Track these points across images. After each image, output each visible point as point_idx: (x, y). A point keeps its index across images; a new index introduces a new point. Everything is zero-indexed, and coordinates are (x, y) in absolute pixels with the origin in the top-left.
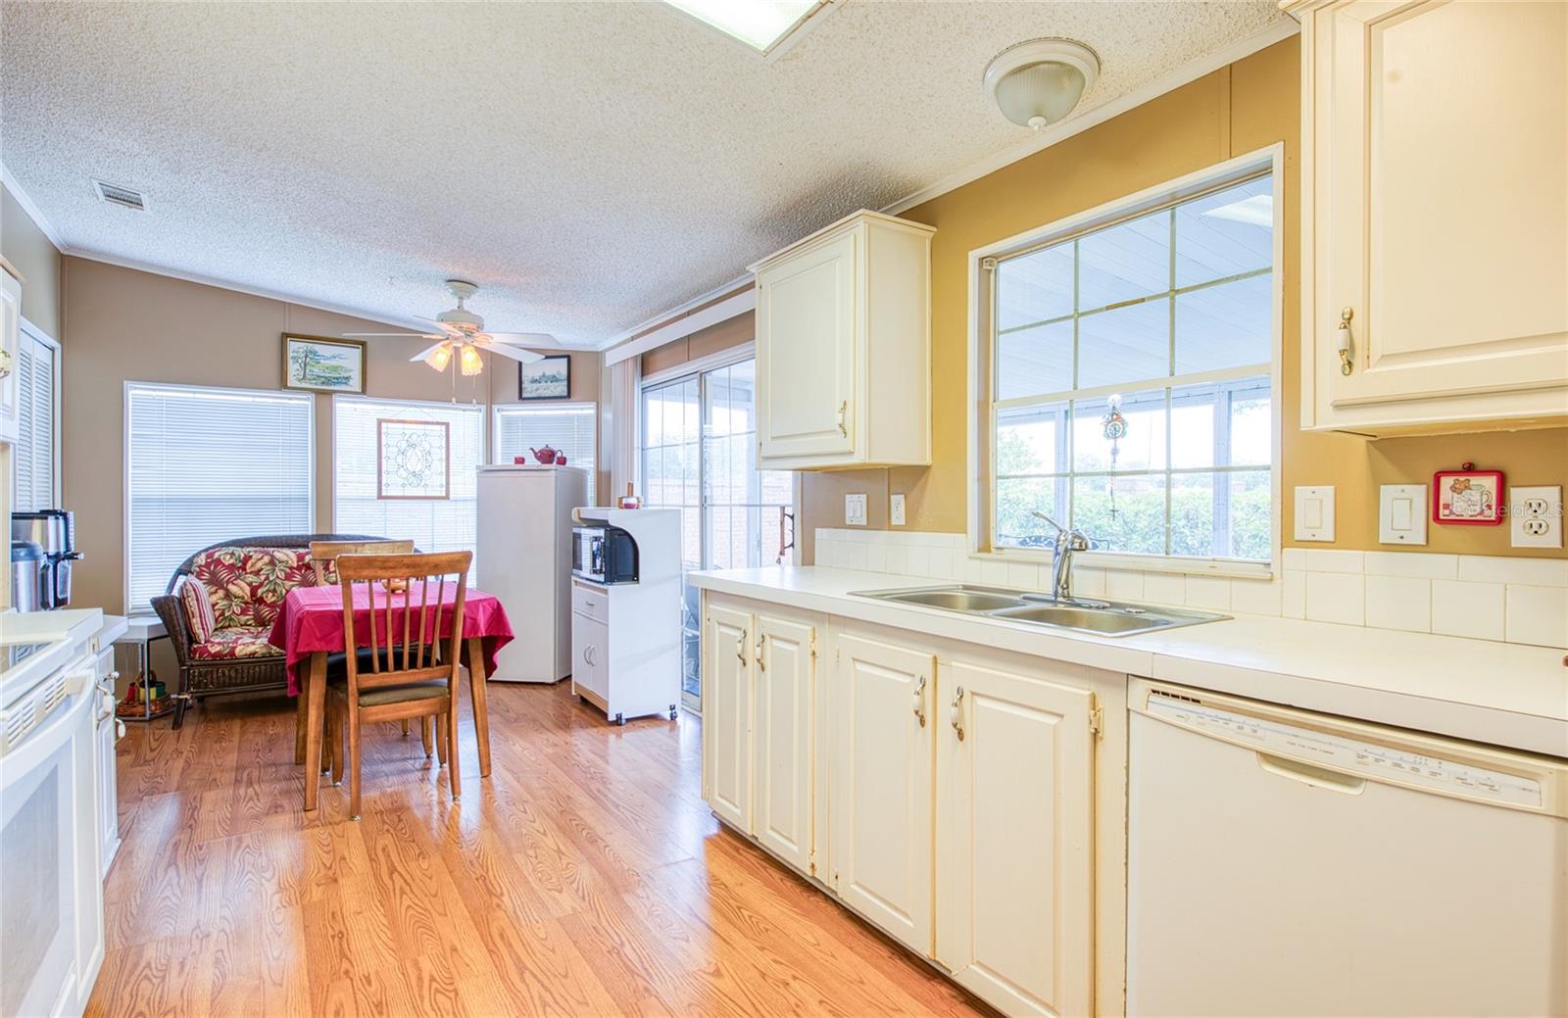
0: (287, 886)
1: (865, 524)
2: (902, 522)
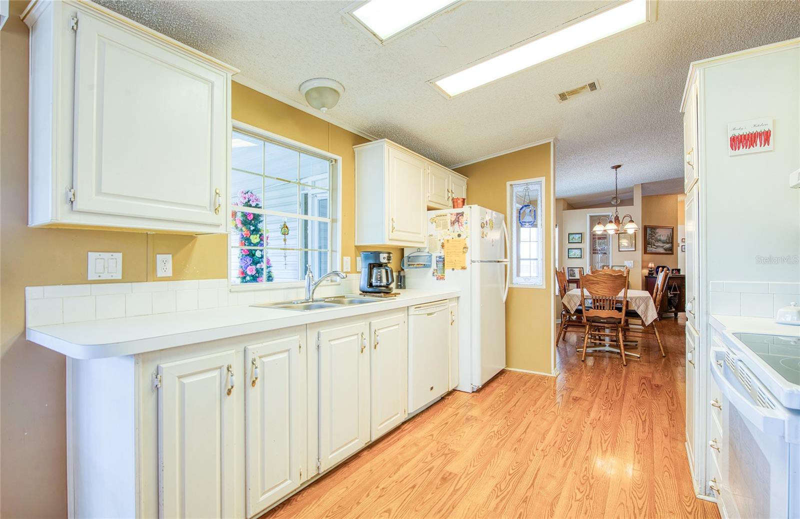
1: (121, 278)
2: (169, 273)
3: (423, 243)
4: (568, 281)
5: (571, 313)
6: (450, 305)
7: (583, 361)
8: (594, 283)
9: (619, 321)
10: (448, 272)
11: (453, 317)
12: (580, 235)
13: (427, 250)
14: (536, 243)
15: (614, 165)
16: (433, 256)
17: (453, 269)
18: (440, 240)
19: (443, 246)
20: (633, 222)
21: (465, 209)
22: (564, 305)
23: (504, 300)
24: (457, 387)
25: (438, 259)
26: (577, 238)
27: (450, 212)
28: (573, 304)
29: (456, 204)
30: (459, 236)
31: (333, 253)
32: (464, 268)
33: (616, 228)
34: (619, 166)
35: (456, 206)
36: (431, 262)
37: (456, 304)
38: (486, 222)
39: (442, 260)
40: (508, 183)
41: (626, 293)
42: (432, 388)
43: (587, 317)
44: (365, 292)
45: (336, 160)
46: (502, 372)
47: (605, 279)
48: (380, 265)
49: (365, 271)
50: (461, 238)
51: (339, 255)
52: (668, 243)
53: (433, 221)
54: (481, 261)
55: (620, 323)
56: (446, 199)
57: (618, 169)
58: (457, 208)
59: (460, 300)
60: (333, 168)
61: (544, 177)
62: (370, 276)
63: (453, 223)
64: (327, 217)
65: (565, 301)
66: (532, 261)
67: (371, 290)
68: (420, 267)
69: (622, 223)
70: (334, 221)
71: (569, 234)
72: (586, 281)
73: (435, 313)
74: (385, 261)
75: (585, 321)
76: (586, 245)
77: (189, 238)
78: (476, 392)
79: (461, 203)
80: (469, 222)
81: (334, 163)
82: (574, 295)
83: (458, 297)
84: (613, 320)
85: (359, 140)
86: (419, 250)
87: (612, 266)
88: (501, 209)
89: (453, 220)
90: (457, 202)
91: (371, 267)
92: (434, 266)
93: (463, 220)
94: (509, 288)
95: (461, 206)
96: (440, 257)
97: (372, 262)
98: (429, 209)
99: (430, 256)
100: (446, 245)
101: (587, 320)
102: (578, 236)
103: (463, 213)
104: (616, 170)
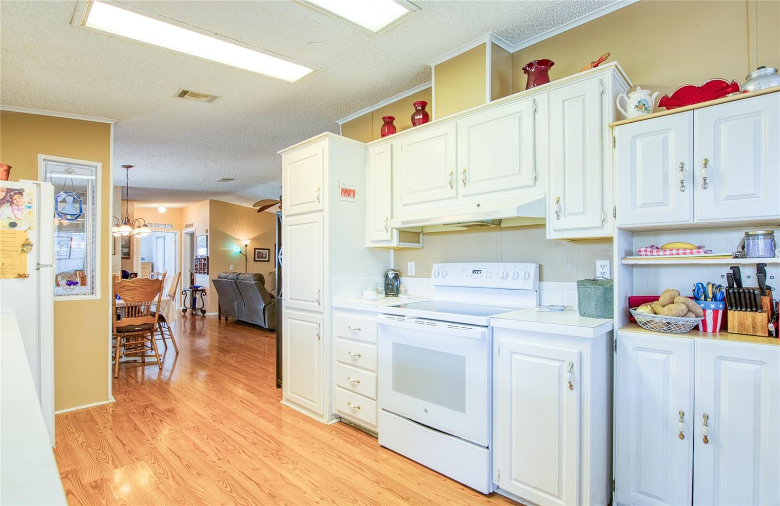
15: (125, 165)
21: (27, 185)
30: (12, 224)
32: (22, 276)
34: (131, 167)
40: (41, 157)
41: (160, 297)
47: (143, 284)
50: (18, 227)
52: (126, 248)
57: (129, 169)
61: (101, 164)
79: (4, 173)
80: (33, 207)
84: (147, 327)
95: (4, 177)
101: (118, 331)
103: (22, 190)
104: (127, 170)
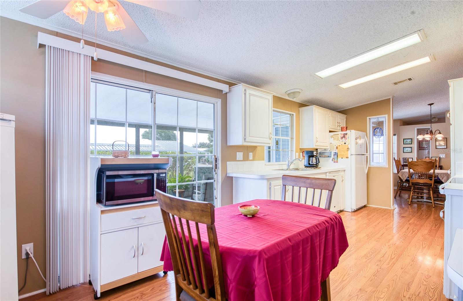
0: (376, 298)
1: (242, 160)
2: (252, 159)
3: (327, 146)
4: (402, 165)
5: (403, 181)
6: (342, 173)
7: (409, 204)
8: (416, 166)
9: (430, 185)
10: (339, 159)
11: (343, 178)
12: (411, 140)
13: (329, 150)
14: (382, 144)
15: (429, 104)
16: (332, 153)
17: (342, 158)
18: (335, 145)
19: (337, 148)
20: (441, 133)
21: (348, 132)
22: (400, 177)
23: (366, 173)
24: (344, 209)
25: (334, 153)
26: (408, 141)
27: (340, 133)
28: (404, 176)
29: (343, 129)
30: (345, 143)
31: (292, 151)
32: (347, 158)
33: (430, 137)
35: (343, 130)
36: (331, 154)
37: (344, 173)
38: (358, 137)
39: (336, 154)
40: (368, 118)
41: (434, 171)
42: (335, 207)
43: (412, 183)
44: (306, 167)
45: (293, 115)
46: (365, 206)
47: (422, 163)
48: (313, 156)
49: (306, 158)
50: (346, 144)
51: (294, 152)
53: (332, 137)
54: (356, 155)
55: (431, 186)
56: (337, 126)
58: (344, 131)
59: (346, 171)
60: (291, 117)
61: (387, 115)
62: (309, 161)
63: (342, 138)
64: (289, 137)
65: (400, 175)
66: (380, 154)
67: (309, 166)
68: (327, 157)
69: (434, 134)
70: (292, 138)
71: (404, 139)
72: (411, 164)
73: (336, 176)
74: (316, 154)
75: (411, 185)
76: (415, 146)
77: (255, 147)
78: (353, 212)
79: (346, 129)
80: (350, 137)
81: (292, 115)
82: (405, 172)
83: (345, 170)
84: (427, 184)
85: (302, 105)
86: (325, 150)
87: (431, 157)
88: (364, 130)
89: (342, 136)
90: (343, 128)
91: (310, 157)
92: (333, 156)
93: (347, 136)
94: (369, 167)
95: (345, 130)
96: (335, 153)
97: (310, 155)
98: (330, 132)
99: (331, 152)
100: (338, 147)
101: (412, 184)
102: (409, 140)
103: (347, 133)
104: (431, 106)
